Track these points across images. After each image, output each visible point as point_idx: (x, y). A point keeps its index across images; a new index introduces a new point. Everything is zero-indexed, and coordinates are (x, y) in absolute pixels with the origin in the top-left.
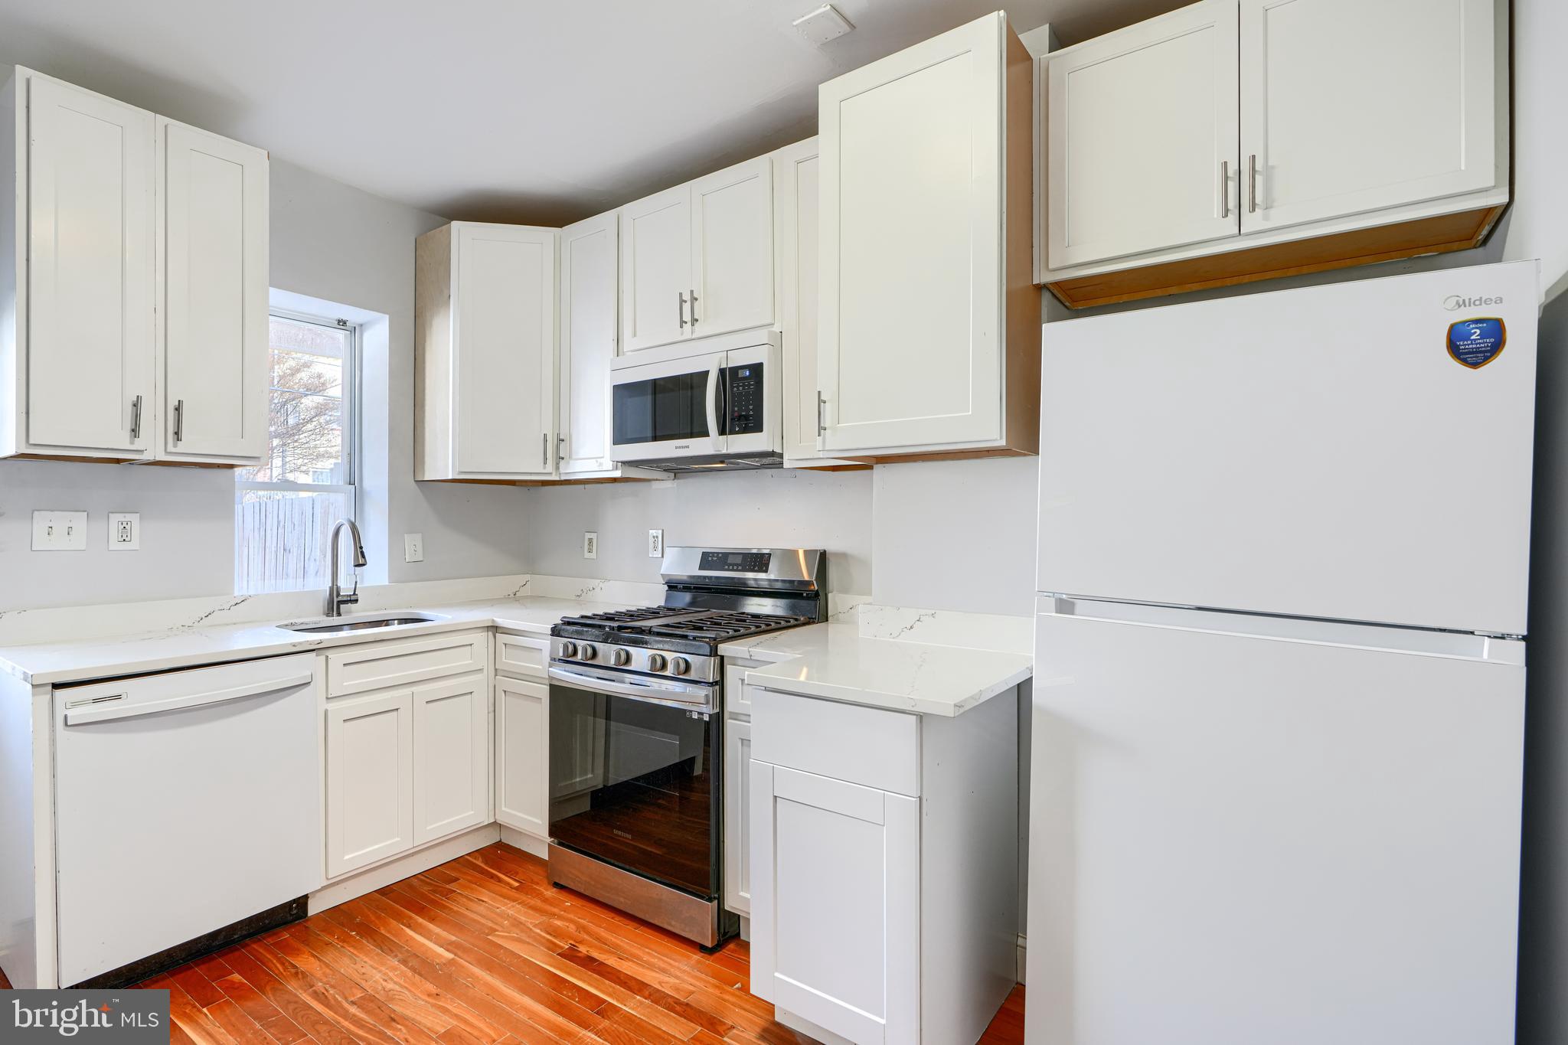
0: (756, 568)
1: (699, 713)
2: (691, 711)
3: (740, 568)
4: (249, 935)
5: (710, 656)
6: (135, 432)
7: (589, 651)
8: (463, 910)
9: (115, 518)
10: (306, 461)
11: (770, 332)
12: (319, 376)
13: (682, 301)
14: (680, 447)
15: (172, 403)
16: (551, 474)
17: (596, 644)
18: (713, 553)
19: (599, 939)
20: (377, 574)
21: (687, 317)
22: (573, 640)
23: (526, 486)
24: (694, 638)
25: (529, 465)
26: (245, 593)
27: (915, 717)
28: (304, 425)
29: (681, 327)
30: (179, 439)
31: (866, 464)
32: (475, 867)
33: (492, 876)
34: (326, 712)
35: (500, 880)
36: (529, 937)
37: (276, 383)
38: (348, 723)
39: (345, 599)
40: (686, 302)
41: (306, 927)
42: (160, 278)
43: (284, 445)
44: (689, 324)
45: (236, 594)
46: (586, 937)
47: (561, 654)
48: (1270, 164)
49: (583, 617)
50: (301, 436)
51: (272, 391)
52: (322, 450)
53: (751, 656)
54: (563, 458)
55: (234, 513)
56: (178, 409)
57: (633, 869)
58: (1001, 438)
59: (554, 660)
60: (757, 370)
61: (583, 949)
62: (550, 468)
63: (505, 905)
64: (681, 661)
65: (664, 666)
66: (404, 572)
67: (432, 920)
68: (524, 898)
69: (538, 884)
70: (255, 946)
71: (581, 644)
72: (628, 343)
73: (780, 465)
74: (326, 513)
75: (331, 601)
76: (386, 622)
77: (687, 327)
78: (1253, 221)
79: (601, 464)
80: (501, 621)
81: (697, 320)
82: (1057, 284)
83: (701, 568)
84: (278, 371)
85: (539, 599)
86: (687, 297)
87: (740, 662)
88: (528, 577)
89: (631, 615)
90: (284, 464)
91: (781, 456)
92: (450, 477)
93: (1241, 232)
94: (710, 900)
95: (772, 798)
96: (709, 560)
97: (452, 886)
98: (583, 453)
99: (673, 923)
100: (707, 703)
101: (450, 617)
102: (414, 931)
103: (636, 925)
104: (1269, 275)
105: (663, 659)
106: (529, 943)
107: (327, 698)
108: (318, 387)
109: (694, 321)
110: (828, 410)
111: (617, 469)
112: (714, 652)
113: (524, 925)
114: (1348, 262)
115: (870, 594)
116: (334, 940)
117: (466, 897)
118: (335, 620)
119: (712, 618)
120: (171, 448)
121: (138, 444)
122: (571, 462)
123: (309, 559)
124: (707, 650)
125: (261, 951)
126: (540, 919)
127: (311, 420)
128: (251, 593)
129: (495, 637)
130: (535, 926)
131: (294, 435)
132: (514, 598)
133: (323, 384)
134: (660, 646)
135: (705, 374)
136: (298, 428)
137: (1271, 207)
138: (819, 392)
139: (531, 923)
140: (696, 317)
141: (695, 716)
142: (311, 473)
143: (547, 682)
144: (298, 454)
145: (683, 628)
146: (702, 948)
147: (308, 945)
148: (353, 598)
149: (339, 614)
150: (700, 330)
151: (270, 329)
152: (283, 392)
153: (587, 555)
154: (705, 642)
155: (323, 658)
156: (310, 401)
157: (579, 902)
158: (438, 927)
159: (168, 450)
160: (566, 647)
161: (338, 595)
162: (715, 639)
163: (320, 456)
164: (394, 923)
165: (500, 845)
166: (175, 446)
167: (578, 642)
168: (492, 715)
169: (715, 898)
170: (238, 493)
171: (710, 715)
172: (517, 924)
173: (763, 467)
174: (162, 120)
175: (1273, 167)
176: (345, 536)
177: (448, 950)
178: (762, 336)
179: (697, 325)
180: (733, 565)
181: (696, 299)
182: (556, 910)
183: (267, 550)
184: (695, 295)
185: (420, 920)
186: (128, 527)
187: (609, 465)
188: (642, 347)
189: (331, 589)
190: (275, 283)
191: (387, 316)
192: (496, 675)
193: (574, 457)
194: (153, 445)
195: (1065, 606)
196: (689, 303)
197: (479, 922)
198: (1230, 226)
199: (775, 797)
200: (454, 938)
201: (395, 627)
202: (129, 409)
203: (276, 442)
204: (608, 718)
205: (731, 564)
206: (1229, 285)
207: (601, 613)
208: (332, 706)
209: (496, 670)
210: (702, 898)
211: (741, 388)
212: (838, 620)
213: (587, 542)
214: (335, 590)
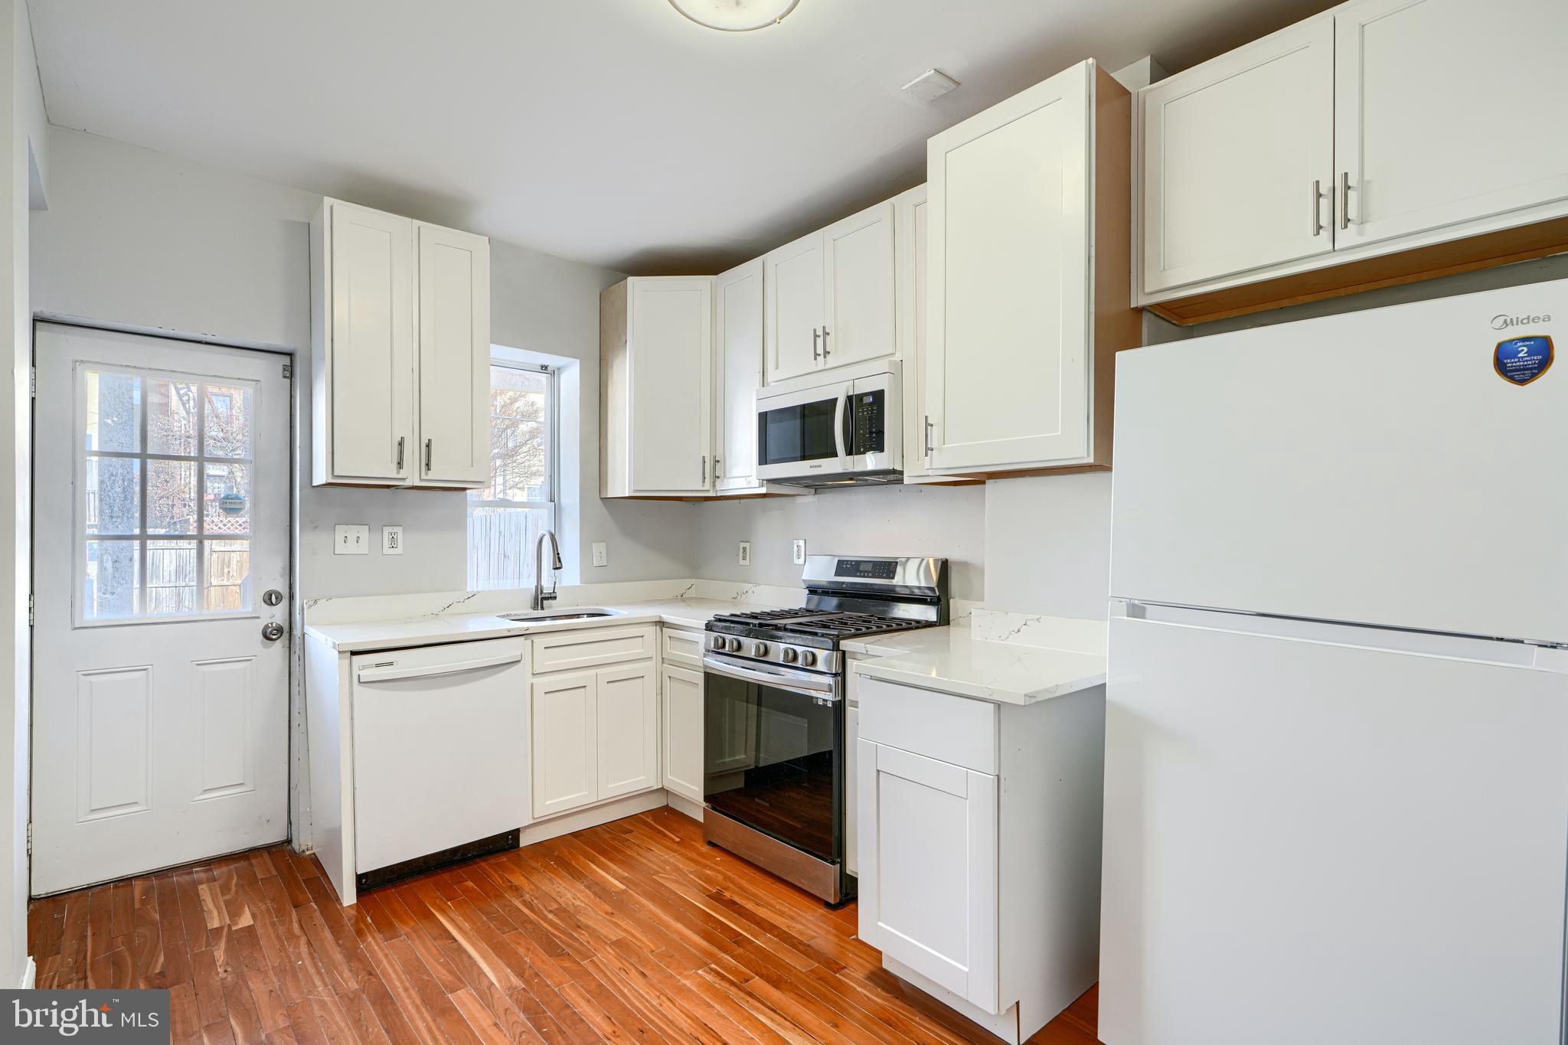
0: (884, 575)
1: (824, 700)
2: (818, 698)
3: (870, 575)
4: (479, 856)
5: (833, 650)
6: (400, 464)
7: (735, 644)
8: (635, 855)
9: (387, 530)
10: (522, 479)
11: (890, 361)
12: (533, 404)
13: (816, 336)
14: (814, 467)
15: (424, 442)
16: (709, 491)
17: (741, 638)
18: (847, 561)
19: (741, 888)
20: (571, 576)
21: (820, 351)
22: (722, 635)
23: (692, 501)
24: (823, 635)
25: (691, 484)
26: (475, 589)
27: (993, 705)
28: (521, 446)
29: (815, 359)
30: (429, 469)
31: (979, 480)
32: (646, 823)
33: (659, 832)
34: (532, 685)
35: (665, 835)
36: (685, 880)
37: (498, 411)
38: (548, 695)
39: (547, 596)
40: (819, 336)
41: (519, 855)
42: (416, 345)
43: (505, 465)
44: (822, 356)
45: (469, 589)
46: (731, 885)
47: (712, 646)
48: (1366, 178)
49: (732, 615)
50: (518, 457)
51: (495, 419)
52: (534, 469)
53: (867, 651)
54: (718, 477)
55: (466, 527)
56: (428, 446)
57: (771, 833)
58: (1088, 455)
59: (709, 651)
60: (879, 396)
61: (727, 894)
62: (707, 486)
63: (669, 854)
64: (808, 654)
65: (795, 658)
66: (593, 575)
67: (611, 860)
68: (683, 851)
69: (695, 841)
70: (483, 864)
71: (728, 637)
72: (771, 376)
73: (901, 481)
74: (536, 526)
75: (536, 598)
76: (578, 616)
77: (821, 359)
78: (1347, 237)
79: (749, 482)
80: (667, 618)
81: (829, 353)
82: (1159, 305)
83: (837, 574)
84: (500, 401)
85: (701, 600)
86: (820, 332)
87: (859, 656)
88: (693, 581)
89: (773, 615)
90: (505, 482)
91: (901, 473)
92: (627, 495)
93: (1336, 248)
94: (833, 863)
95: (875, 771)
96: (843, 567)
97: (627, 836)
98: (735, 472)
99: (803, 881)
100: (831, 691)
101: (626, 613)
102: (596, 865)
103: (772, 880)
104: (1386, 283)
105: (795, 652)
106: (684, 885)
107: (533, 674)
108: (530, 415)
109: (826, 353)
110: (935, 433)
111: (763, 486)
112: (836, 647)
113: (681, 870)
114: (1473, 266)
115: (983, 600)
116: (538, 865)
117: (638, 845)
118: (540, 613)
119: (842, 619)
120: (424, 477)
121: (402, 474)
122: (725, 480)
123: (523, 564)
124: (830, 644)
125: (487, 867)
126: (693, 867)
127: (526, 443)
128: (479, 590)
129: (662, 631)
130: (691, 872)
131: (513, 456)
132: (682, 599)
133: (536, 411)
134: (792, 641)
135: (833, 402)
136: (515, 451)
137: (1367, 222)
138: (926, 417)
139: (687, 870)
140: (828, 350)
141: (821, 703)
142: (526, 489)
143: (702, 670)
144: (515, 473)
145: (811, 626)
146: (827, 905)
147: (520, 868)
148: (553, 595)
149: (542, 608)
150: (832, 360)
151: (491, 375)
152: (504, 419)
153: (742, 562)
154: (830, 639)
155: (529, 642)
156: (524, 427)
157: (728, 859)
158: (615, 864)
159: (422, 478)
160: (716, 640)
161: (542, 592)
162: (838, 636)
163: (534, 474)
164: (582, 859)
165: (667, 808)
166: (427, 475)
167: (726, 636)
168: (659, 697)
169: (838, 862)
170: (469, 509)
171: (833, 702)
172: (677, 869)
173: (889, 482)
174: (416, 223)
175: (1369, 182)
176: (547, 542)
177: (621, 883)
178: (883, 365)
179: (829, 357)
180: (865, 572)
181: (828, 334)
182: (708, 863)
183: (491, 557)
184: (827, 330)
185: (603, 859)
186: (395, 537)
187: (756, 483)
188: (783, 378)
189: (537, 587)
190: (494, 340)
191: (578, 361)
192: (663, 663)
193: (727, 476)
194: (412, 475)
195: (1137, 611)
196: (822, 337)
197: (646, 865)
198: (1323, 241)
199: (878, 771)
200: (626, 875)
201: (585, 619)
202: (396, 447)
203: (499, 462)
204: (759, 704)
205: (862, 571)
206: (1343, 295)
207: (749, 613)
208: (537, 680)
209: (663, 658)
210: (826, 860)
211: (865, 413)
212: (958, 624)
213: (741, 551)
214: (539, 589)
